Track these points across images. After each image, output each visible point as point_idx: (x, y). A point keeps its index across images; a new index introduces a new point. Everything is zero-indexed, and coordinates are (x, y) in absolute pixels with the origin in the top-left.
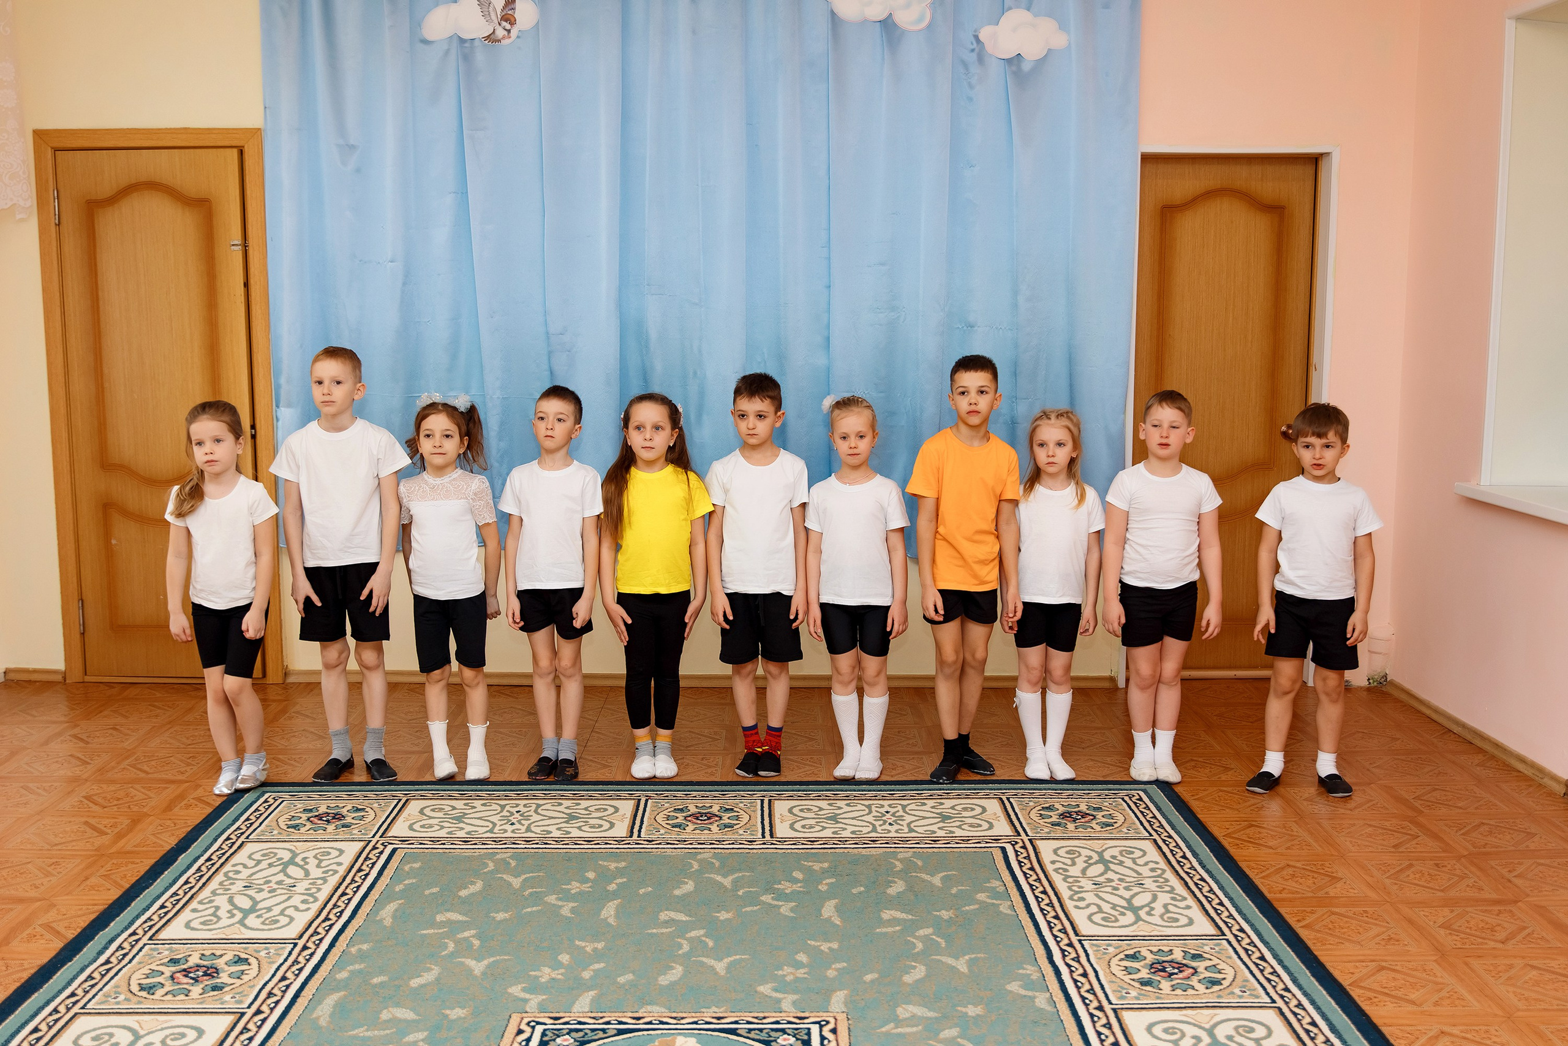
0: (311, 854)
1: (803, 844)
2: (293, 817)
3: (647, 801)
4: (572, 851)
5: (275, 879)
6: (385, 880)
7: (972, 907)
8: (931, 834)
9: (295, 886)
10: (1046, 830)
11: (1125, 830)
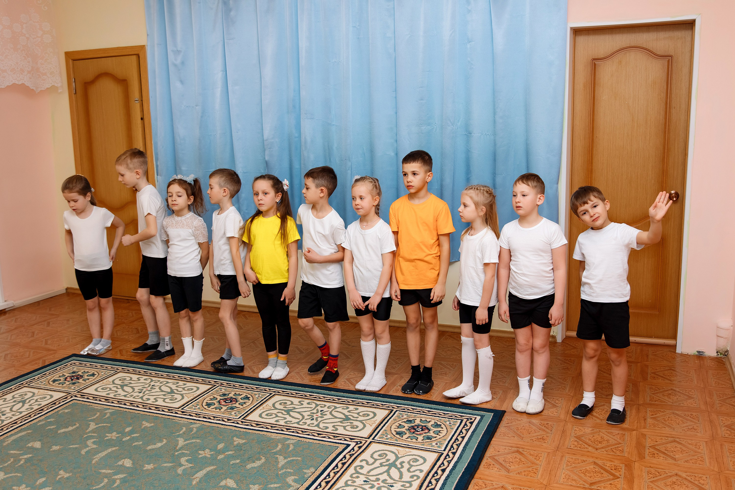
0: (35, 398)
1: (252, 426)
2: (63, 375)
3: (219, 386)
4: (141, 413)
5: (3, 410)
6: (43, 417)
7: (275, 485)
8: (325, 429)
9: (5, 415)
10: (389, 436)
11: (434, 444)
